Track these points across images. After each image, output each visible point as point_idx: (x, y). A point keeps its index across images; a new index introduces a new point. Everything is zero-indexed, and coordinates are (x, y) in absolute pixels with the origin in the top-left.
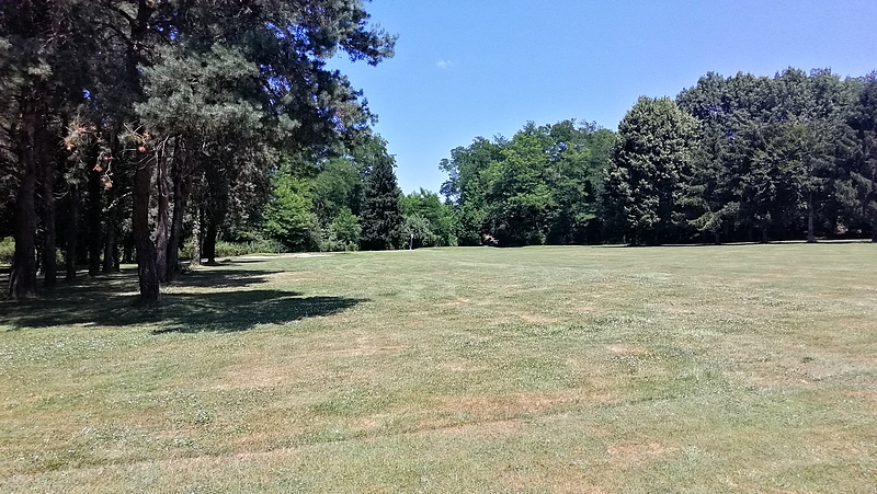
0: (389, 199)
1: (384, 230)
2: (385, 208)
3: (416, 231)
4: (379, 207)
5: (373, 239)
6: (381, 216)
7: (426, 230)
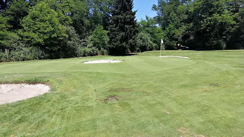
0: (128, 16)
1: (125, 39)
2: (125, 23)
3: (144, 41)
4: (121, 22)
5: (117, 46)
6: (123, 29)
7: (149, 41)
